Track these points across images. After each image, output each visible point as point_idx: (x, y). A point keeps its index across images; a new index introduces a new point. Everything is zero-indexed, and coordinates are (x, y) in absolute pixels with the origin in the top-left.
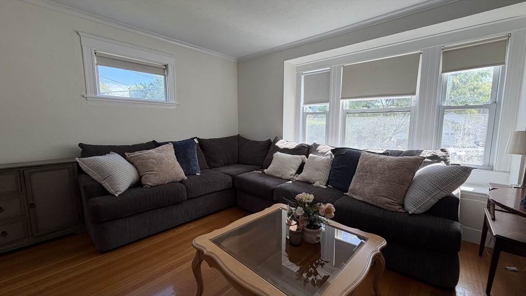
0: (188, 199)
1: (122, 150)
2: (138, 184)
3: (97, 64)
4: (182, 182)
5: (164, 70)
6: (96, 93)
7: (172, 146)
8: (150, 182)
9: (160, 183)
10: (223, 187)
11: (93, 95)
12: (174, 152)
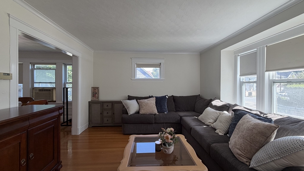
0: (155, 123)
1: (137, 99)
2: (138, 112)
3: (136, 68)
4: (155, 115)
5: (159, 65)
6: (135, 78)
7: (155, 98)
8: (141, 112)
9: (145, 113)
10: (174, 122)
11: (134, 79)
12: (155, 101)
